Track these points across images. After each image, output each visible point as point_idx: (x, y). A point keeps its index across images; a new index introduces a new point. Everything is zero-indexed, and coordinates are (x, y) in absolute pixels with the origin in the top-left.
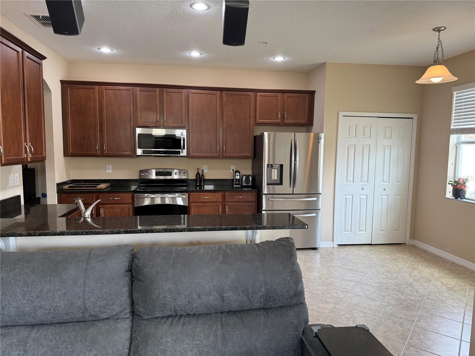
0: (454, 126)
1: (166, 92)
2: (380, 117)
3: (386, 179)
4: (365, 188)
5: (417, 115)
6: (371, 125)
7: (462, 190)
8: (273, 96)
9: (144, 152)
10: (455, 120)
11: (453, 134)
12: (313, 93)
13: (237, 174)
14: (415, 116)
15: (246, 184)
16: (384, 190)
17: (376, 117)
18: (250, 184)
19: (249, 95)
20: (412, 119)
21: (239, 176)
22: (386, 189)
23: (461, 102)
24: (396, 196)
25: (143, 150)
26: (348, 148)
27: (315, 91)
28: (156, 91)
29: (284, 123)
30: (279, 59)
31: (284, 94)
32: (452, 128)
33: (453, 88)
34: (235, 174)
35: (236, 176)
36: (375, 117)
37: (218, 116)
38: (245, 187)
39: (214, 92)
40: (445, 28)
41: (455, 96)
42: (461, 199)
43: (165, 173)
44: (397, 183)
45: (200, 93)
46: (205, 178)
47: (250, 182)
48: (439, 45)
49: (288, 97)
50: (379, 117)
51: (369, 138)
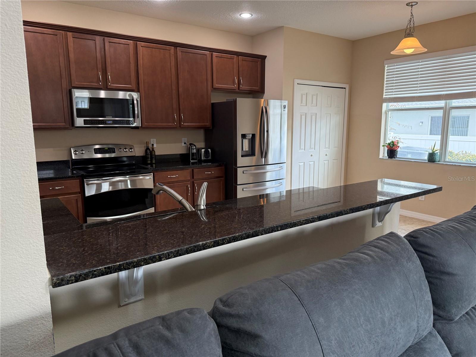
0: (385, 95)
1: (109, 42)
2: (324, 86)
3: (327, 146)
4: (313, 155)
5: (348, 85)
6: (317, 94)
7: (395, 150)
8: (229, 58)
9: (85, 122)
10: (386, 90)
11: (385, 102)
12: (263, 58)
13: (192, 147)
14: (347, 86)
15: (206, 158)
16: (326, 155)
17: (321, 86)
18: (210, 158)
19: (206, 54)
20: (345, 89)
21: (195, 150)
22: (327, 154)
23: (393, 74)
24: (333, 161)
25: (84, 120)
26: (301, 116)
27: (266, 56)
28: (95, 40)
29: (240, 89)
30: (246, 16)
31: (239, 57)
32: (384, 97)
33: (385, 62)
34: (191, 147)
35: (192, 150)
36: (319, 86)
37: (172, 76)
38: (205, 161)
39: (168, 47)
40: (417, 3)
41: (386, 68)
42: (395, 158)
43: (106, 150)
44: (334, 149)
45: (151, 46)
46: (156, 154)
47: (209, 155)
48: (411, 18)
49: (242, 60)
50: (322, 86)
51: (315, 106)
